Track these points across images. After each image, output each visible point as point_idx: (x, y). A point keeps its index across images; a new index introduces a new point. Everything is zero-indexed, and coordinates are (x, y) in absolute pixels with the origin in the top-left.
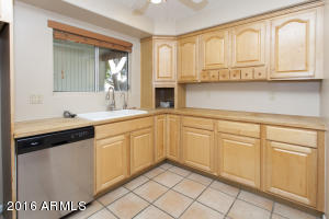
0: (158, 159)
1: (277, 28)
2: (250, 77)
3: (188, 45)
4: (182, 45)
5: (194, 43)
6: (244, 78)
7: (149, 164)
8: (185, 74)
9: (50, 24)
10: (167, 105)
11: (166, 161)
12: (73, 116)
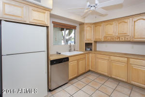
0: (87, 70)
1: (135, 22)
2: (123, 40)
3: (98, 27)
4: (96, 26)
5: (101, 26)
6: (121, 40)
7: (84, 72)
8: (97, 38)
9: (53, 22)
10: (89, 49)
11: (89, 71)
12: (60, 54)
